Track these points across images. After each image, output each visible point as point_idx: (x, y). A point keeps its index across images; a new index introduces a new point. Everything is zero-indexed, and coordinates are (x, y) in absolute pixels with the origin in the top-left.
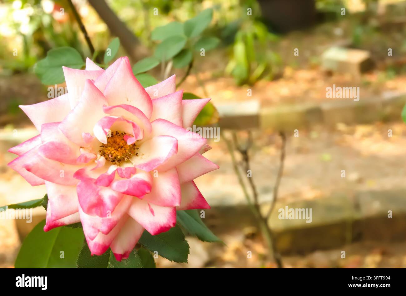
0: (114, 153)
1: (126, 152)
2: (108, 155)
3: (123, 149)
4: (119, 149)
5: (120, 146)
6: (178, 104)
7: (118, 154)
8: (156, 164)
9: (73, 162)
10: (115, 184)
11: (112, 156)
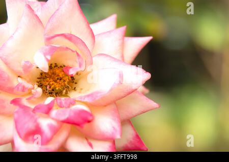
0: (53, 84)
1: (64, 84)
2: (46, 86)
3: (62, 81)
4: (58, 81)
5: (59, 78)
6: (120, 40)
7: (57, 86)
8: (99, 95)
9: (10, 90)
10: (54, 113)
11: (50, 87)
